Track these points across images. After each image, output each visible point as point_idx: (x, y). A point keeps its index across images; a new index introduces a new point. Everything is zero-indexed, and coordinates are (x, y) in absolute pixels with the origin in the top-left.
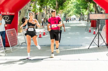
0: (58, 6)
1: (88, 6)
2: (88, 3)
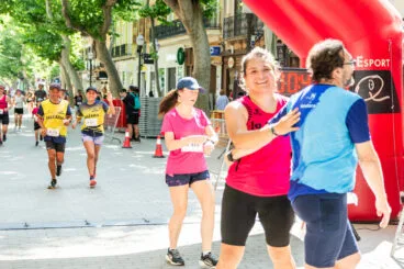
1: (63, 47)
2: (62, 35)
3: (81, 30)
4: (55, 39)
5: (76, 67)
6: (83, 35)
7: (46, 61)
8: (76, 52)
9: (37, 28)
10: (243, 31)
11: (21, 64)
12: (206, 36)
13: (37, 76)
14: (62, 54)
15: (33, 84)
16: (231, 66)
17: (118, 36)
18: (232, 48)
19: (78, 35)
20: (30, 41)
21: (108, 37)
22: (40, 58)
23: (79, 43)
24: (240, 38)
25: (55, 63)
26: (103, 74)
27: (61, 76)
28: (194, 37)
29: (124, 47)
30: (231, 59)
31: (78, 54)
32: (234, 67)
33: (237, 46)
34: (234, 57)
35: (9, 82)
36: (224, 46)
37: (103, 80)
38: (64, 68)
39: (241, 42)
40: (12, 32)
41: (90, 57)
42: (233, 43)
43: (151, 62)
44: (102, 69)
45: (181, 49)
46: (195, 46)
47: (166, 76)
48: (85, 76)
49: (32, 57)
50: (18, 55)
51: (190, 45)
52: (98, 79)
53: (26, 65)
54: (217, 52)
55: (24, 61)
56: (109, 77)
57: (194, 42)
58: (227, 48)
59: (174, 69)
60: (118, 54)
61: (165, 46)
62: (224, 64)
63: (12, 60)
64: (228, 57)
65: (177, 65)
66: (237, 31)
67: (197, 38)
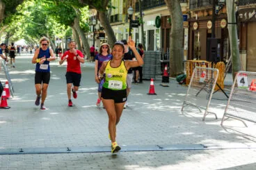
0: (5, 13)
1: (75, 17)
2: (76, 10)
3: (89, 5)
4: (70, 11)
5: (84, 30)
6: (90, 8)
7: (63, 27)
8: (84, 19)
9: (57, 4)
10: (204, 4)
11: (45, 28)
12: (180, 7)
13: (56, 37)
14: (75, 21)
15: (53, 42)
16: (195, 28)
17: (114, 8)
18: (196, 15)
19: (86, 8)
20: (52, 13)
21: (107, 8)
22: (59, 24)
23: (86, 13)
24: (203, 8)
25: (69, 28)
26: (102, 35)
27: (73, 36)
28: (172, 8)
29: (116, 16)
30: (195, 24)
31: (85, 21)
32: (198, 29)
33: (200, 14)
34: (198, 22)
35: (37, 40)
36: (190, 14)
37: (102, 39)
38: (76, 31)
39: (203, 11)
40: (40, 7)
41: (94, 23)
42: (197, 12)
43: (137, 26)
44: (101, 31)
45: (158, 17)
46: (172, 14)
47: (146, 37)
48: (89, 36)
49: (53, 24)
50: (43, 22)
51: (168, 13)
52: (98, 38)
53: (49, 29)
54: (185, 18)
55: (47, 27)
56: (106, 37)
57: (171, 11)
58: (192, 16)
59: (153, 31)
60: (112, 21)
61: (147, 15)
62: (190, 27)
63: (39, 26)
64: (194, 22)
65: (155, 28)
66: (199, 4)
67: (173, 9)
